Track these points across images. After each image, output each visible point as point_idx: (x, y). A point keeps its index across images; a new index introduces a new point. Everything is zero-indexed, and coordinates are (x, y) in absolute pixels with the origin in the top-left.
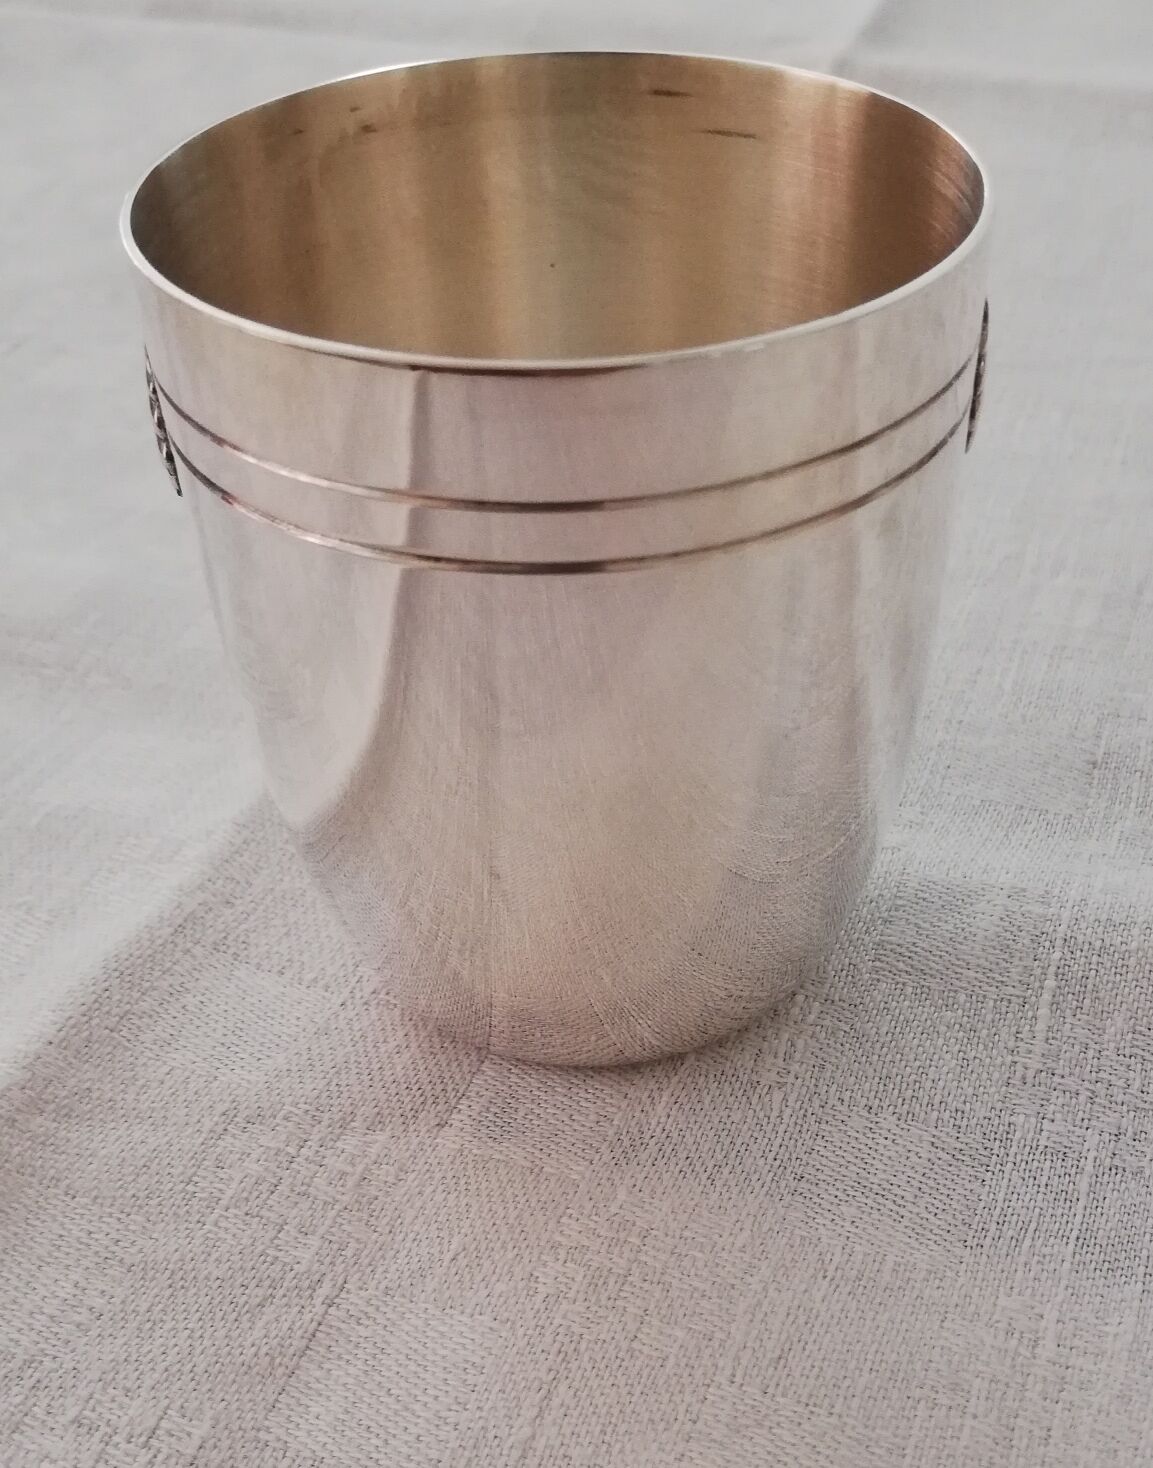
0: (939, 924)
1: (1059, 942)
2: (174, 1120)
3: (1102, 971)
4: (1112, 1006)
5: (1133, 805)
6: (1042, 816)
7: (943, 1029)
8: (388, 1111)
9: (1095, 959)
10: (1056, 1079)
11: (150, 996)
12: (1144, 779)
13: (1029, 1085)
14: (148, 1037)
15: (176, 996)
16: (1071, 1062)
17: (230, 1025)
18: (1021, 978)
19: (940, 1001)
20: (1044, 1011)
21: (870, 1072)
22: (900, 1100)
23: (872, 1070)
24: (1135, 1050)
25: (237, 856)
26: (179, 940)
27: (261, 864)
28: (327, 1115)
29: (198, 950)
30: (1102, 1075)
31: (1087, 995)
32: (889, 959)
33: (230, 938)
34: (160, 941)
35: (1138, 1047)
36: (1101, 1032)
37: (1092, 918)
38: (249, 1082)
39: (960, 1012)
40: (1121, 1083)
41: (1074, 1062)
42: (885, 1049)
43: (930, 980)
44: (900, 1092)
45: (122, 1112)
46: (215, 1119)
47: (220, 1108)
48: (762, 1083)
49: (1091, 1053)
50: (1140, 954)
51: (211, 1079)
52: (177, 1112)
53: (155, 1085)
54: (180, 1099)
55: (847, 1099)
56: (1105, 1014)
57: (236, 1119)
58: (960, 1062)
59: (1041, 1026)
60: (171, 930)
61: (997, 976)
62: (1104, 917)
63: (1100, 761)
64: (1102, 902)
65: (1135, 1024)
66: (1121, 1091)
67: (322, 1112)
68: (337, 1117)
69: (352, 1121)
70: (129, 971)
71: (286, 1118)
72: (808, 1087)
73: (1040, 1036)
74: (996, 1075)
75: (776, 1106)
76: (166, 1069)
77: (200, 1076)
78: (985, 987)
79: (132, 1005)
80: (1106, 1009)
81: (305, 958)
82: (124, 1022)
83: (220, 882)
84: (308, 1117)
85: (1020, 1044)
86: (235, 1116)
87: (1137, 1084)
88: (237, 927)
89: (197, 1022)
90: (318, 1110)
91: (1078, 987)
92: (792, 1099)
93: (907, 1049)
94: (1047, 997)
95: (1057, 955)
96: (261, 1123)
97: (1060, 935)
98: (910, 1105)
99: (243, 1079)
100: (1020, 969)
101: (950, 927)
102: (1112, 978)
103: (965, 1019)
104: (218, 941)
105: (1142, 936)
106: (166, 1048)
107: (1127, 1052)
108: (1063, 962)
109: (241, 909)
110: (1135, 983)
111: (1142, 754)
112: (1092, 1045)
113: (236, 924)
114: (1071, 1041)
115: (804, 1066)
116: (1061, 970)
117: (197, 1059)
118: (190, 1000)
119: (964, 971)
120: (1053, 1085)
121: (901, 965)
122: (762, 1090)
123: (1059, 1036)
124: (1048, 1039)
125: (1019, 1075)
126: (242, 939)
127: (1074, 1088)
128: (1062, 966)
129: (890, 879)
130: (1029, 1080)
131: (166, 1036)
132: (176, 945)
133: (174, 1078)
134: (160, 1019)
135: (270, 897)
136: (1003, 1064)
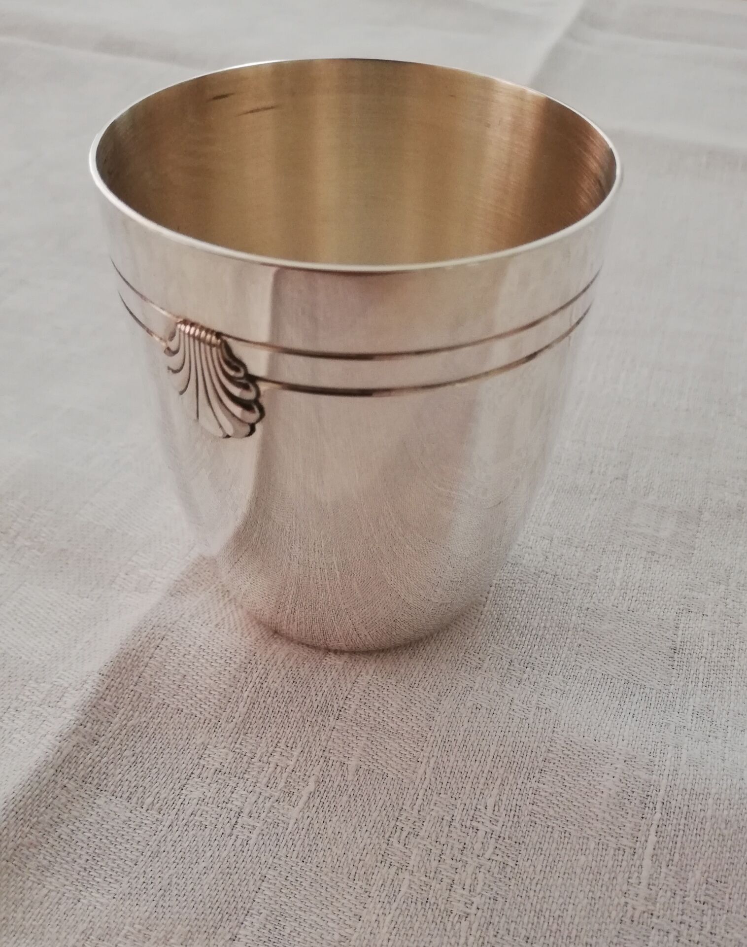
0: (578, 779)
1: (659, 806)
2: (48, 935)
3: (687, 832)
4: (693, 861)
5: (700, 684)
6: (642, 690)
7: (578, 871)
8: (195, 929)
9: (683, 821)
10: (654, 919)
11: (36, 829)
12: (707, 664)
13: (635, 923)
14: (32, 864)
15: (55, 827)
16: (664, 906)
17: (91, 851)
18: (633, 832)
19: (578, 846)
20: (647, 862)
21: (528, 907)
22: (549, 932)
23: (529, 905)
24: (708, 899)
25: (101, 702)
26: (59, 779)
27: (118, 705)
28: (153, 934)
29: (71, 785)
30: (685, 918)
31: (677, 851)
32: (543, 805)
33: (95, 771)
34: (45, 782)
35: (709, 895)
36: (685, 881)
37: (682, 787)
38: (102, 904)
39: (590, 857)
40: (698, 925)
41: (666, 906)
42: (539, 886)
43: (572, 827)
44: (548, 925)
45: (12, 928)
46: (77, 936)
47: (82, 927)
48: (454, 912)
49: (678, 898)
50: (713, 820)
51: (75, 901)
52: (51, 930)
53: (37, 904)
54: (54, 918)
55: (512, 929)
56: (688, 867)
57: (91, 937)
58: (590, 901)
59: (645, 874)
60: (52, 771)
61: (616, 828)
62: (689, 787)
63: (678, 647)
64: (687, 774)
65: (708, 877)
66: (698, 932)
67: (151, 931)
68: (161, 936)
69: (171, 937)
70: (22, 811)
71: (126, 937)
72: (486, 917)
73: (644, 883)
74: (614, 914)
75: (463, 934)
76: (45, 891)
77: (68, 898)
78: (609, 838)
79: (23, 838)
80: (689, 862)
81: (147, 783)
82: (17, 853)
83: (89, 725)
84: (141, 936)
85: (630, 888)
86: (91, 934)
87: (708, 927)
88: (100, 761)
89: (68, 849)
90: (148, 928)
91: (671, 843)
92: (475, 927)
93: (554, 887)
94: (649, 850)
95: (658, 816)
96: (108, 940)
97: (660, 799)
98: (555, 937)
99: (98, 901)
100: (632, 825)
101: (585, 783)
102: (693, 838)
103: (594, 862)
104: (86, 775)
105: (715, 805)
106: (46, 873)
107: (703, 899)
108: (661, 822)
109: (103, 745)
110: (709, 843)
111: (705, 644)
112: (678, 892)
113: (99, 758)
114: (664, 887)
115: (483, 898)
116: (660, 829)
117: (66, 883)
118: (64, 830)
119: (594, 822)
120: (652, 925)
121: (551, 812)
122: (454, 918)
123: (656, 883)
124: (649, 885)
125: (629, 915)
126: (104, 770)
127: (667, 928)
128: (660, 825)
129: (545, 734)
130: (635, 919)
131: (45, 862)
132: (56, 783)
133: (50, 900)
134: (42, 848)
135: (124, 732)
136: (619, 904)
